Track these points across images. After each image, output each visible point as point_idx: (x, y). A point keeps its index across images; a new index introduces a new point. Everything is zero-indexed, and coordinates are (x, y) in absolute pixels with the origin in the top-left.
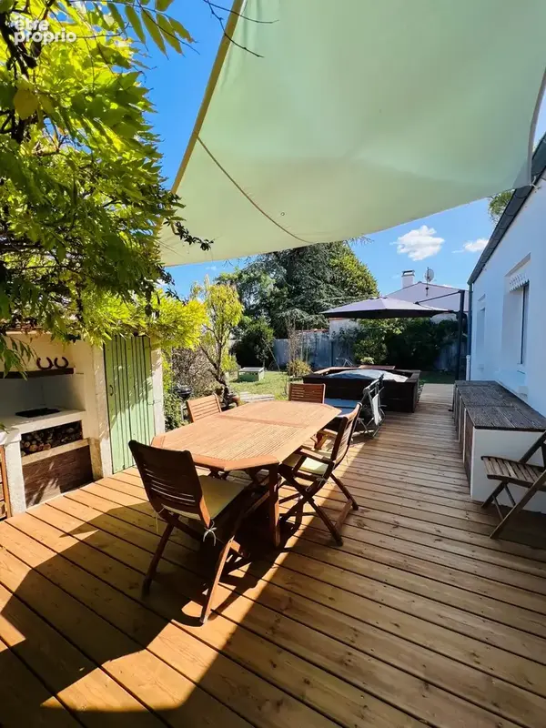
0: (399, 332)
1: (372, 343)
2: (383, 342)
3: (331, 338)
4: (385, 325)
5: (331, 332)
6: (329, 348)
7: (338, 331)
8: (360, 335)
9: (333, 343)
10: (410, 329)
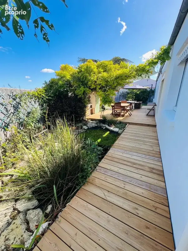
0: (138, 93)
1: (131, 95)
2: (134, 95)
3: (120, 94)
4: (135, 91)
5: (120, 92)
6: (119, 96)
7: (122, 92)
8: (128, 93)
9: (120, 95)
10: (142, 92)
